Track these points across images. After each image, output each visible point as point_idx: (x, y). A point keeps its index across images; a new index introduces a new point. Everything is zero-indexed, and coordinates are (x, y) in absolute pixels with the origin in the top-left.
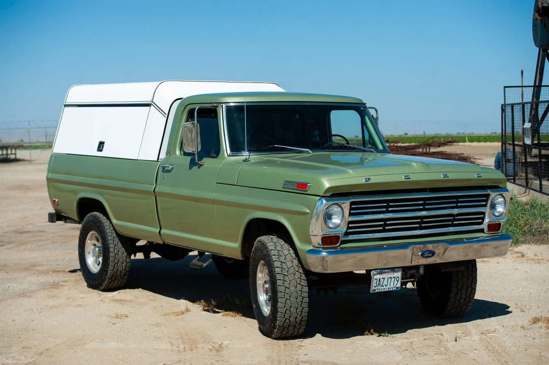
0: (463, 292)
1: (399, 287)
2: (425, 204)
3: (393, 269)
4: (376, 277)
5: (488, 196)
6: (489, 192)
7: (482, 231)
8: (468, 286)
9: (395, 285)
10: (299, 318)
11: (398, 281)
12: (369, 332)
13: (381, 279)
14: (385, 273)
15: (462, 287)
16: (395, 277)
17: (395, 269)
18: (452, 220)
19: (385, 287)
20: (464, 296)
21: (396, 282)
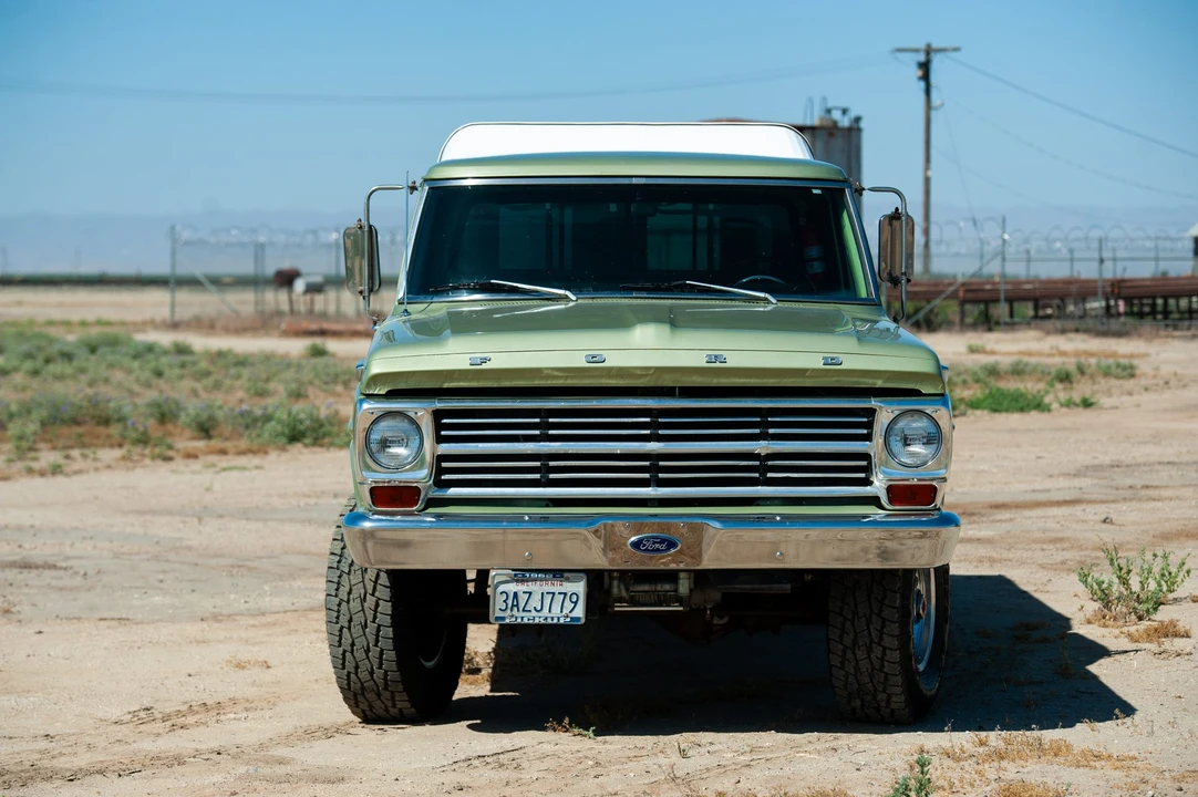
0: (861, 654)
1: (578, 619)
2: (657, 423)
3: (558, 574)
4: (502, 588)
5: (871, 412)
6: (874, 403)
7: (874, 501)
8: (872, 641)
9: (565, 612)
10: (378, 673)
11: (576, 603)
12: (560, 723)
13: (520, 594)
14: (535, 580)
15: (855, 642)
16: (565, 594)
17: (566, 575)
18: (762, 469)
19: (534, 613)
20: (864, 665)
21: (568, 605)
